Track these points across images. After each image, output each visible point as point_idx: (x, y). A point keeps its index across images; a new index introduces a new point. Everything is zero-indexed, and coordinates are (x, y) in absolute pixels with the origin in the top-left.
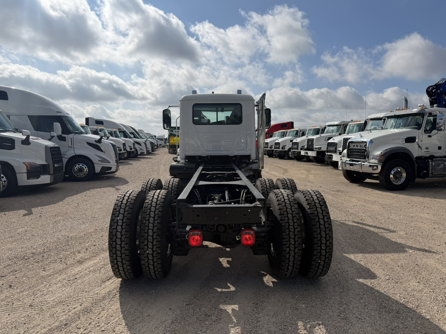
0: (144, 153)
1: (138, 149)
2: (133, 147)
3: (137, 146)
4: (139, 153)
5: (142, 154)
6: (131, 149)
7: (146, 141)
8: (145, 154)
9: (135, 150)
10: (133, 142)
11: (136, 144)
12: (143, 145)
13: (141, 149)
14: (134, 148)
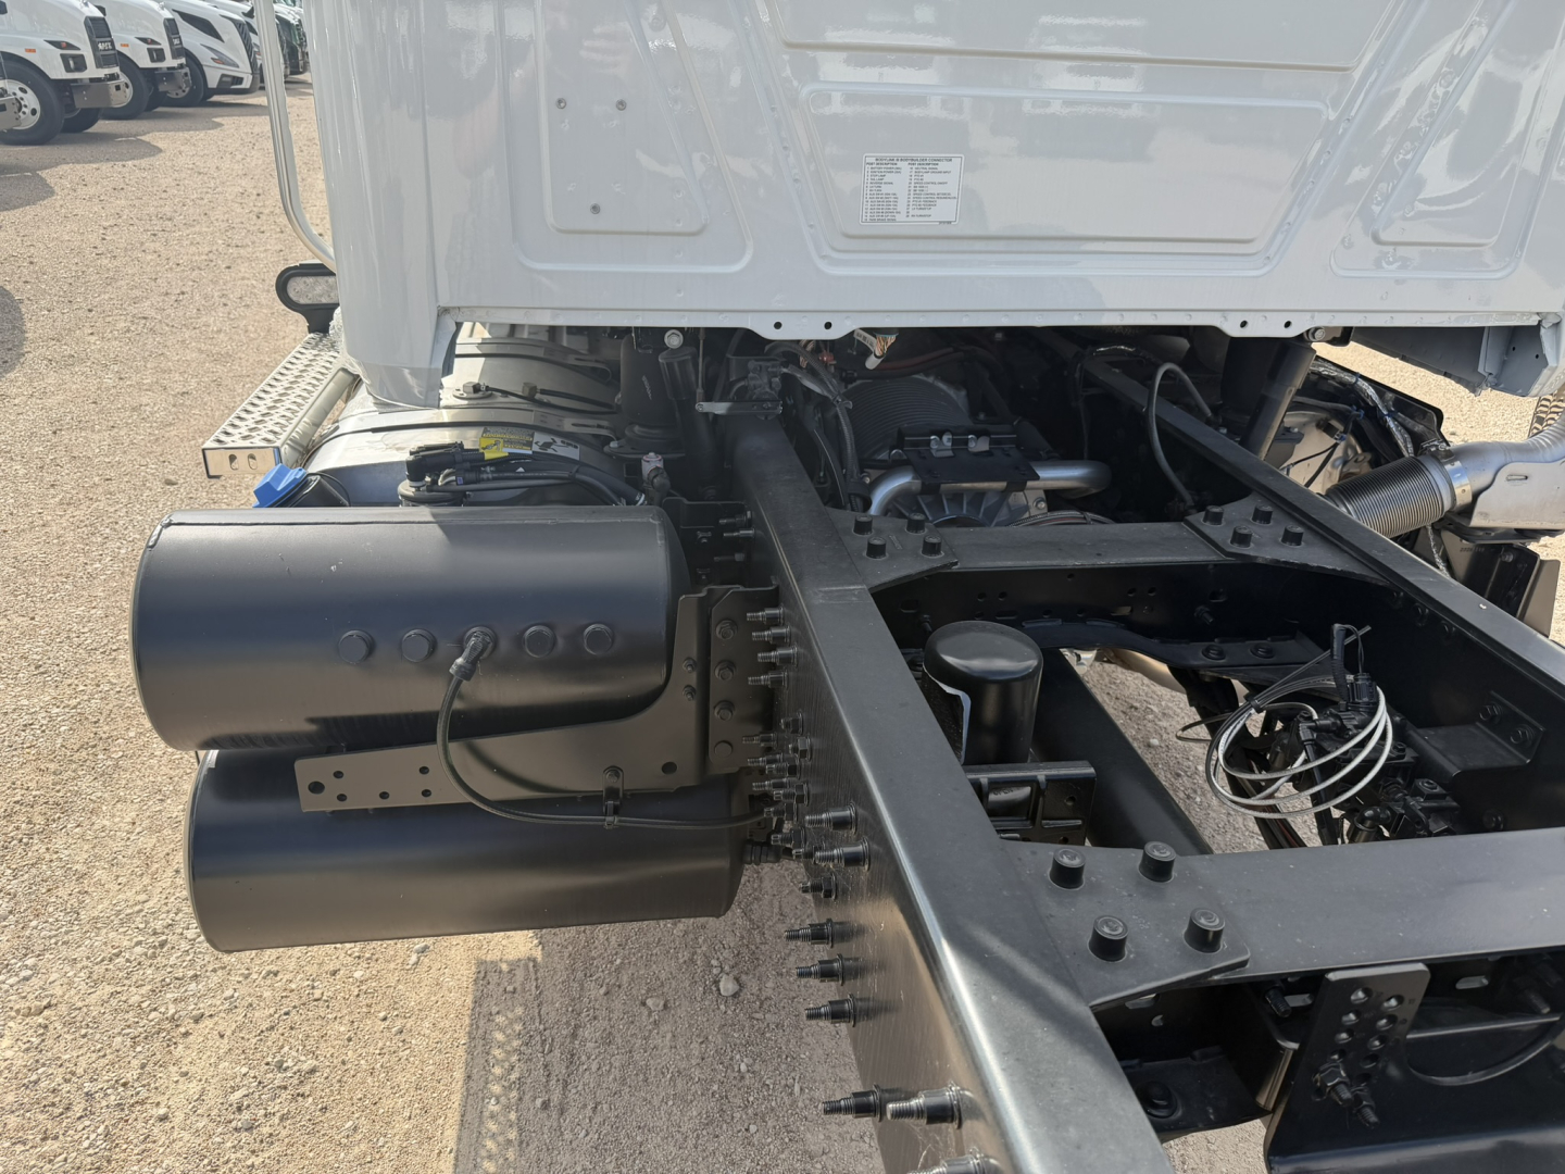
0: (239, 80)
1: (205, 57)
2: (165, 45)
3: (192, 39)
4: (213, 82)
5: (230, 85)
6: (157, 55)
7: (250, 14)
8: (246, 84)
9: (183, 61)
10: (168, 14)
11: (182, 25)
12: (231, 35)
13: (221, 60)
14: (179, 51)
